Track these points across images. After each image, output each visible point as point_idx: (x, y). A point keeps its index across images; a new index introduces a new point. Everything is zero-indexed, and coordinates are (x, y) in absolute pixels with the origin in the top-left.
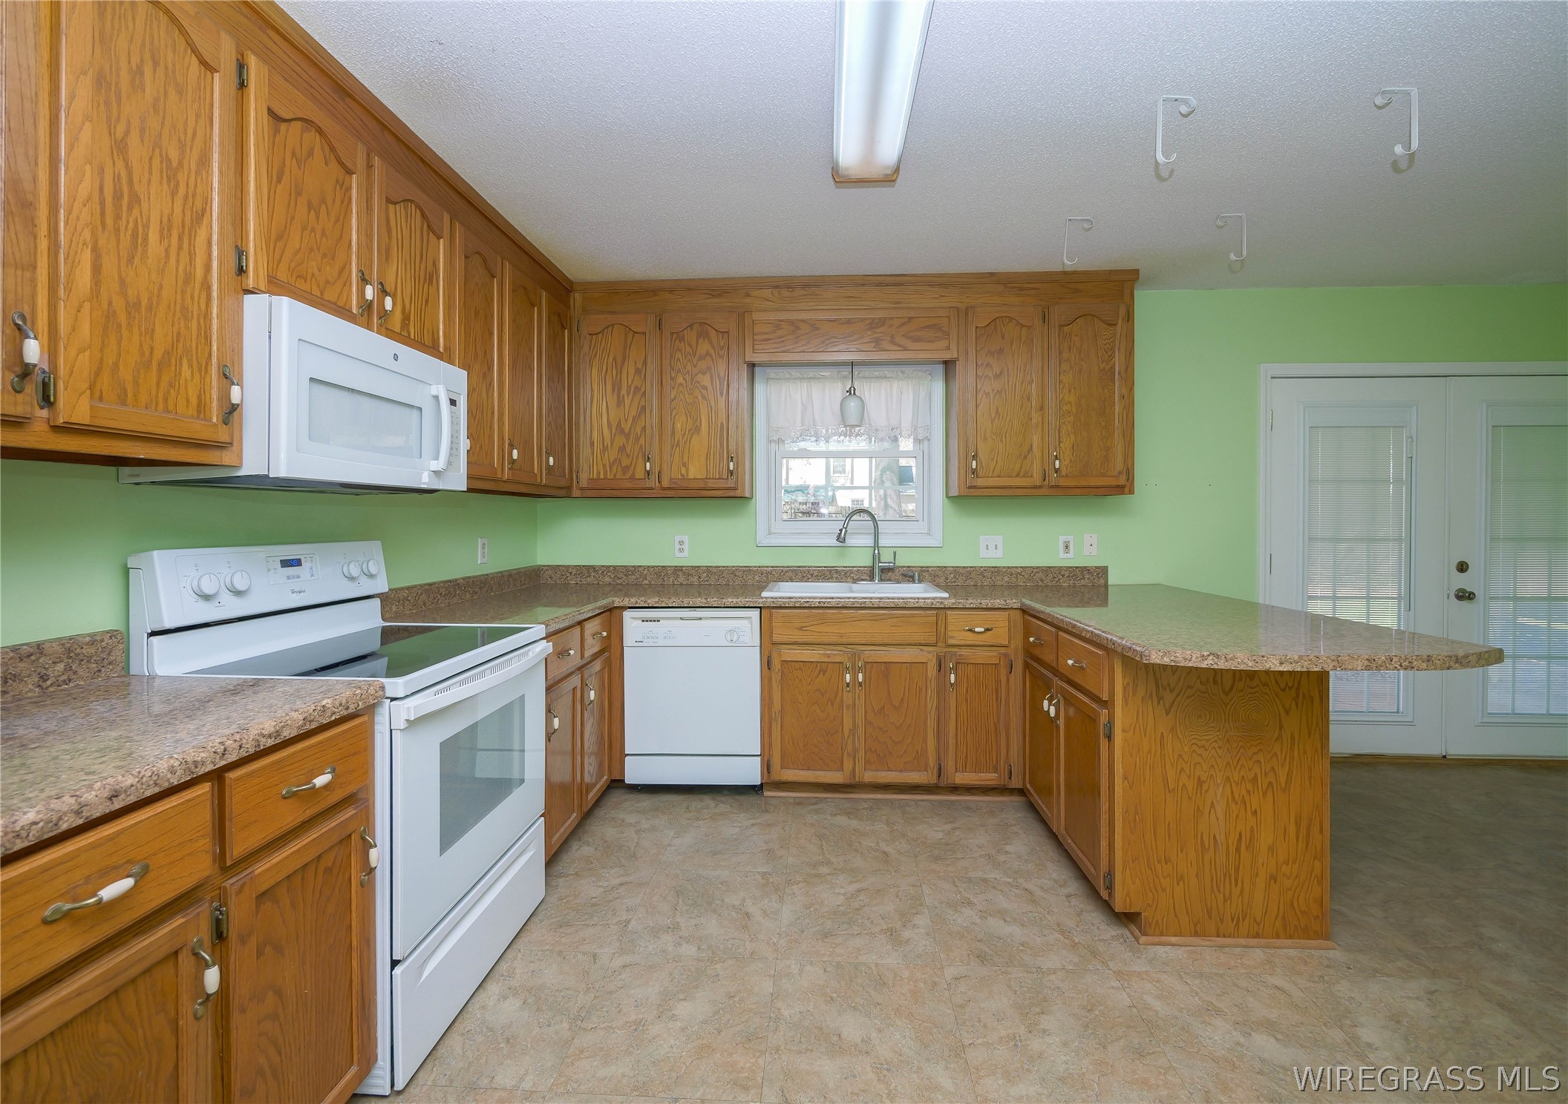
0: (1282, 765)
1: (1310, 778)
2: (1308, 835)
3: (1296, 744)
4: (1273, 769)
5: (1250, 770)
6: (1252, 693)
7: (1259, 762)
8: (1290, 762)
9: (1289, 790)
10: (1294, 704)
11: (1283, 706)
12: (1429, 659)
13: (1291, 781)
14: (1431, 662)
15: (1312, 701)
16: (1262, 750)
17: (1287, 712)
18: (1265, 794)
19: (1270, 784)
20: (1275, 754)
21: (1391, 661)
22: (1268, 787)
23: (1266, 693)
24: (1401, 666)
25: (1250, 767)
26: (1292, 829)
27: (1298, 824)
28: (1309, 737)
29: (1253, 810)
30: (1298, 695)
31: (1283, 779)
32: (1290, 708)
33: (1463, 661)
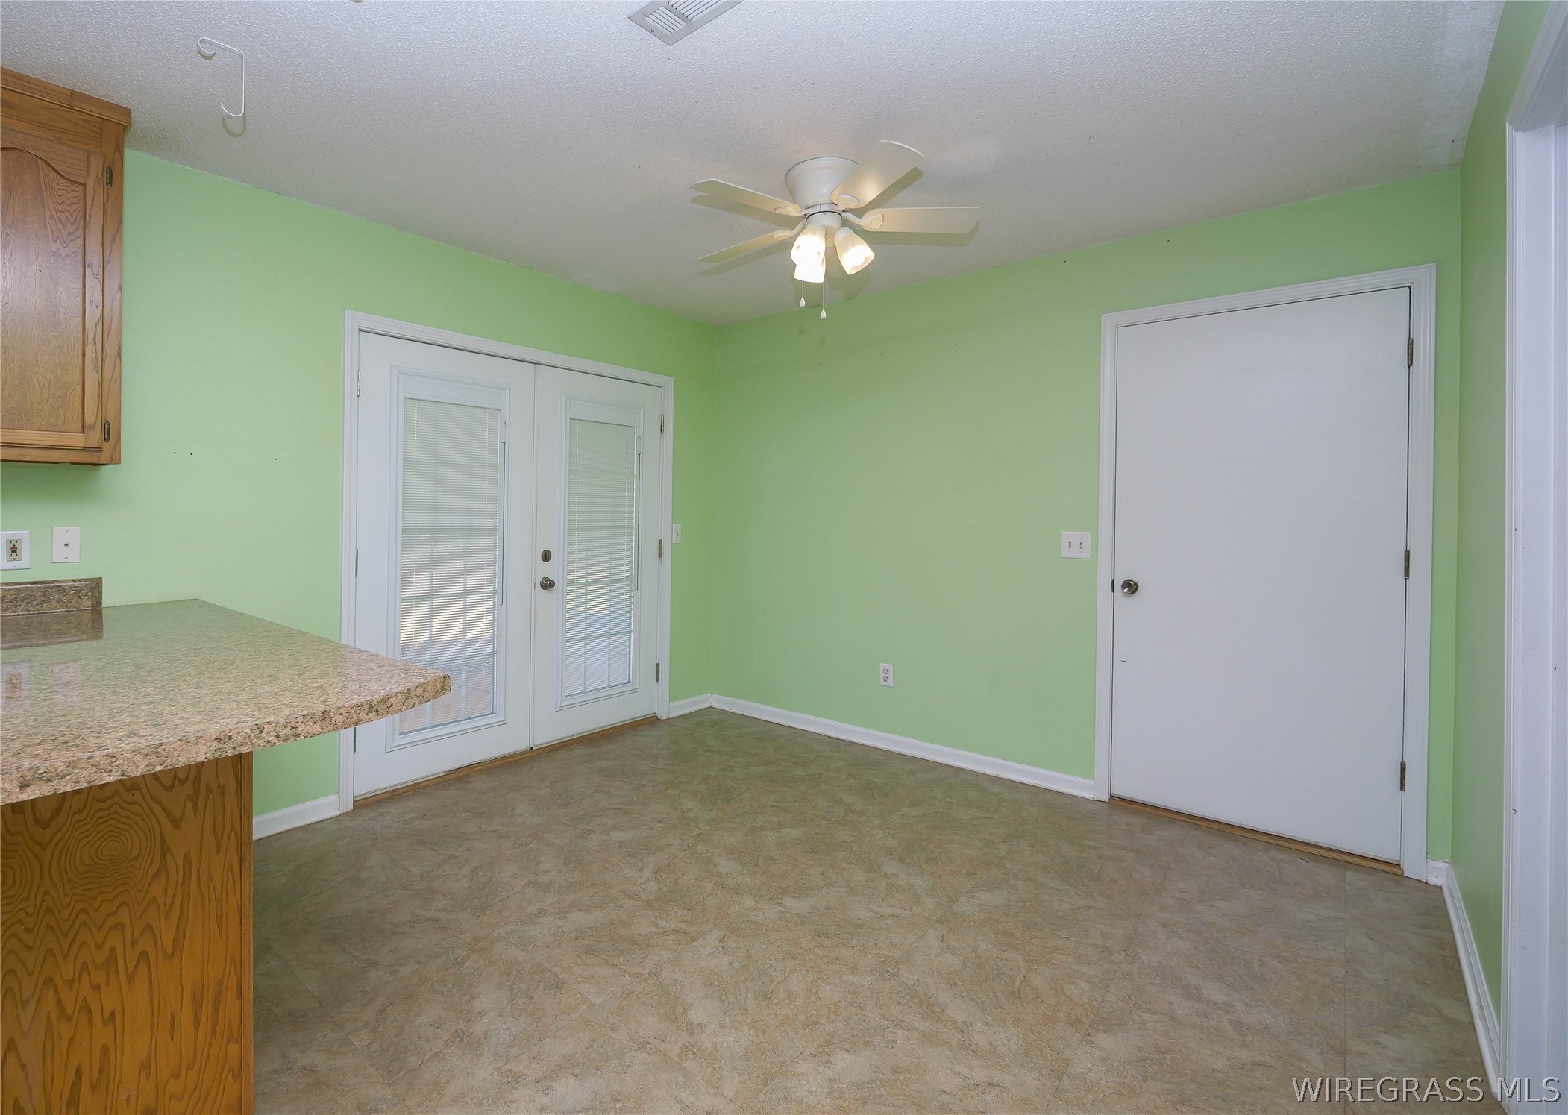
0: (167, 915)
1: (219, 918)
2: (216, 1010)
3: (194, 872)
4: (149, 927)
5: (99, 947)
6: (101, 810)
7: (120, 926)
8: (181, 904)
9: (181, 952)
10: (189, 804)
11: (168, 814)
12: (325, 716)
13: (185, 936)
14: (328, 720)
15: (224, 793)
16: (125, 903)
17: (176, 824)
18: (131, 978)
19: (144, 955)
20: (155, 900)
21: (261, 732)
22: (138, 962)
23: (134, 803)
24: (278, 737)
25: (100, 942)
26: (187, 1014)
27: (197, 1002)
28: (218, 851)
29: (107, 1014)
30: (197, 791)
31: (168, 943)
32: (183, 816)
33: (381, 707)
